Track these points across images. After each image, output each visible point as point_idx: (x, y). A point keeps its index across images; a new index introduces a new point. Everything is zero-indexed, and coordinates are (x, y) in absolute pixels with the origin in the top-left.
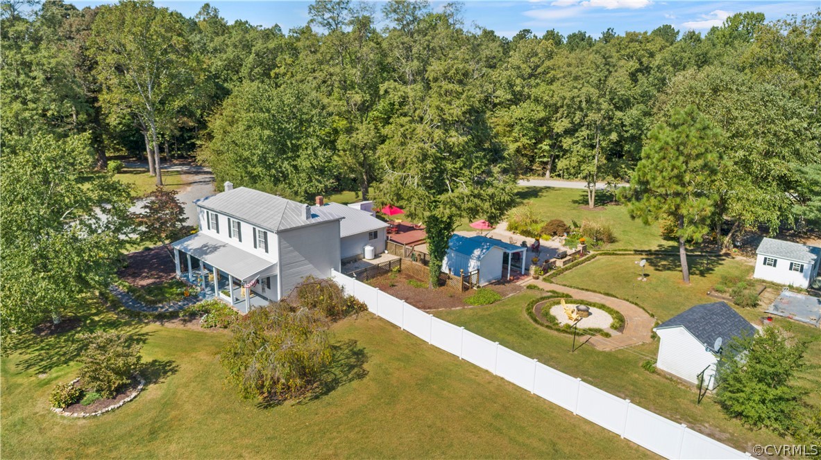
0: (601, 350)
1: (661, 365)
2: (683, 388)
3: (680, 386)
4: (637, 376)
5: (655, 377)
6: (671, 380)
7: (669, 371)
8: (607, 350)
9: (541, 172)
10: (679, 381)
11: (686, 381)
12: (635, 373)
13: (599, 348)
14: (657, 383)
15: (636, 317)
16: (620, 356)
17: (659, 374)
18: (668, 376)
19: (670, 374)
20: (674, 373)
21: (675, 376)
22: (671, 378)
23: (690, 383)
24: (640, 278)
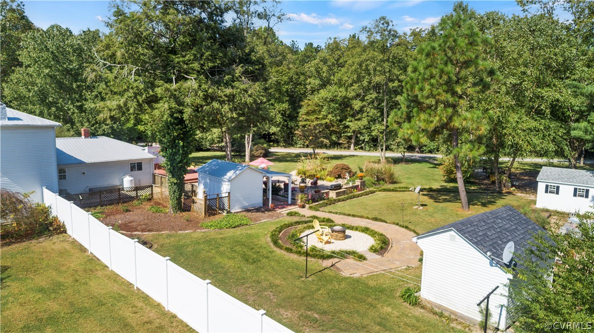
0: (347, 275)
1: (426, 294)
2: (459, 327)
3: (453, 325)
4: (389, 309)
5: (418, 311)
6: (441, 315)
7: (439, 302)
8: (357, 275)
9: (346, 145)
10: (452, 316)
11: (462, 317)
12: (389, 305)
13: (346, 273)
14: (418, 321)
15: (404, 240)
16: (372, 283)
17: (423, 307)
18: (437, 310)
19: (440, 307)
20: (445, 304)
21: (447, 310)
22: (439, 313)
23: (469, 319)
24: (415, 207)
